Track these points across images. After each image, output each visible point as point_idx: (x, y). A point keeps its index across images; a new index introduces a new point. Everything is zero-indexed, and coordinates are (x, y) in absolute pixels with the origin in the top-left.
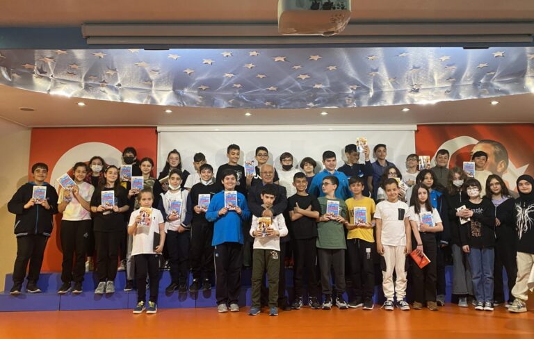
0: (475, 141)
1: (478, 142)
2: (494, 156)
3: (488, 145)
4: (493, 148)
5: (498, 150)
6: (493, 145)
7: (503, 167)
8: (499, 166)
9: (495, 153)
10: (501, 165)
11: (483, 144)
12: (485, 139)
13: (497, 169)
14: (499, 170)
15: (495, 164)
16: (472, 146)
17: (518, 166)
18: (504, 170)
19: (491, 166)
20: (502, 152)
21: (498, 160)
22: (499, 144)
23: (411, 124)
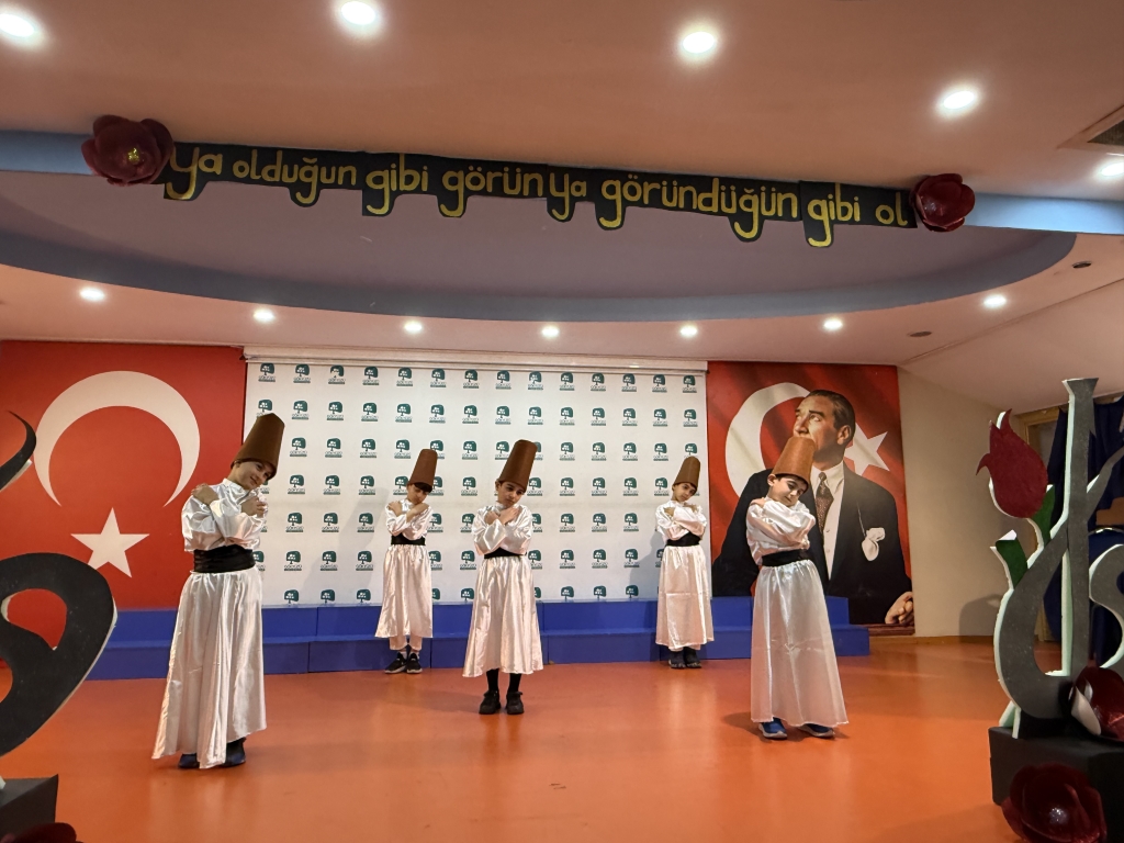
0: (803, 392)
1: (808, 393)
2: (833, 419)
3: (825, 399)
4: (832, 405)
5: (839, 407)
6: (834, 400)
7: (847, 436)
8: (840, 434)
9: (835, 413)
10: (844, 435)
11: (817, 397)
12: (820, 387)
13: (837, 439)
14: (841, 441)
15: (834, 430)
16: (799, 400)
17: (870, 434)
18: (849, 442)
19: (828, 435)
20: (847, 412)
21: (838, 425)
22: (842, 399)
23: (698, 359)
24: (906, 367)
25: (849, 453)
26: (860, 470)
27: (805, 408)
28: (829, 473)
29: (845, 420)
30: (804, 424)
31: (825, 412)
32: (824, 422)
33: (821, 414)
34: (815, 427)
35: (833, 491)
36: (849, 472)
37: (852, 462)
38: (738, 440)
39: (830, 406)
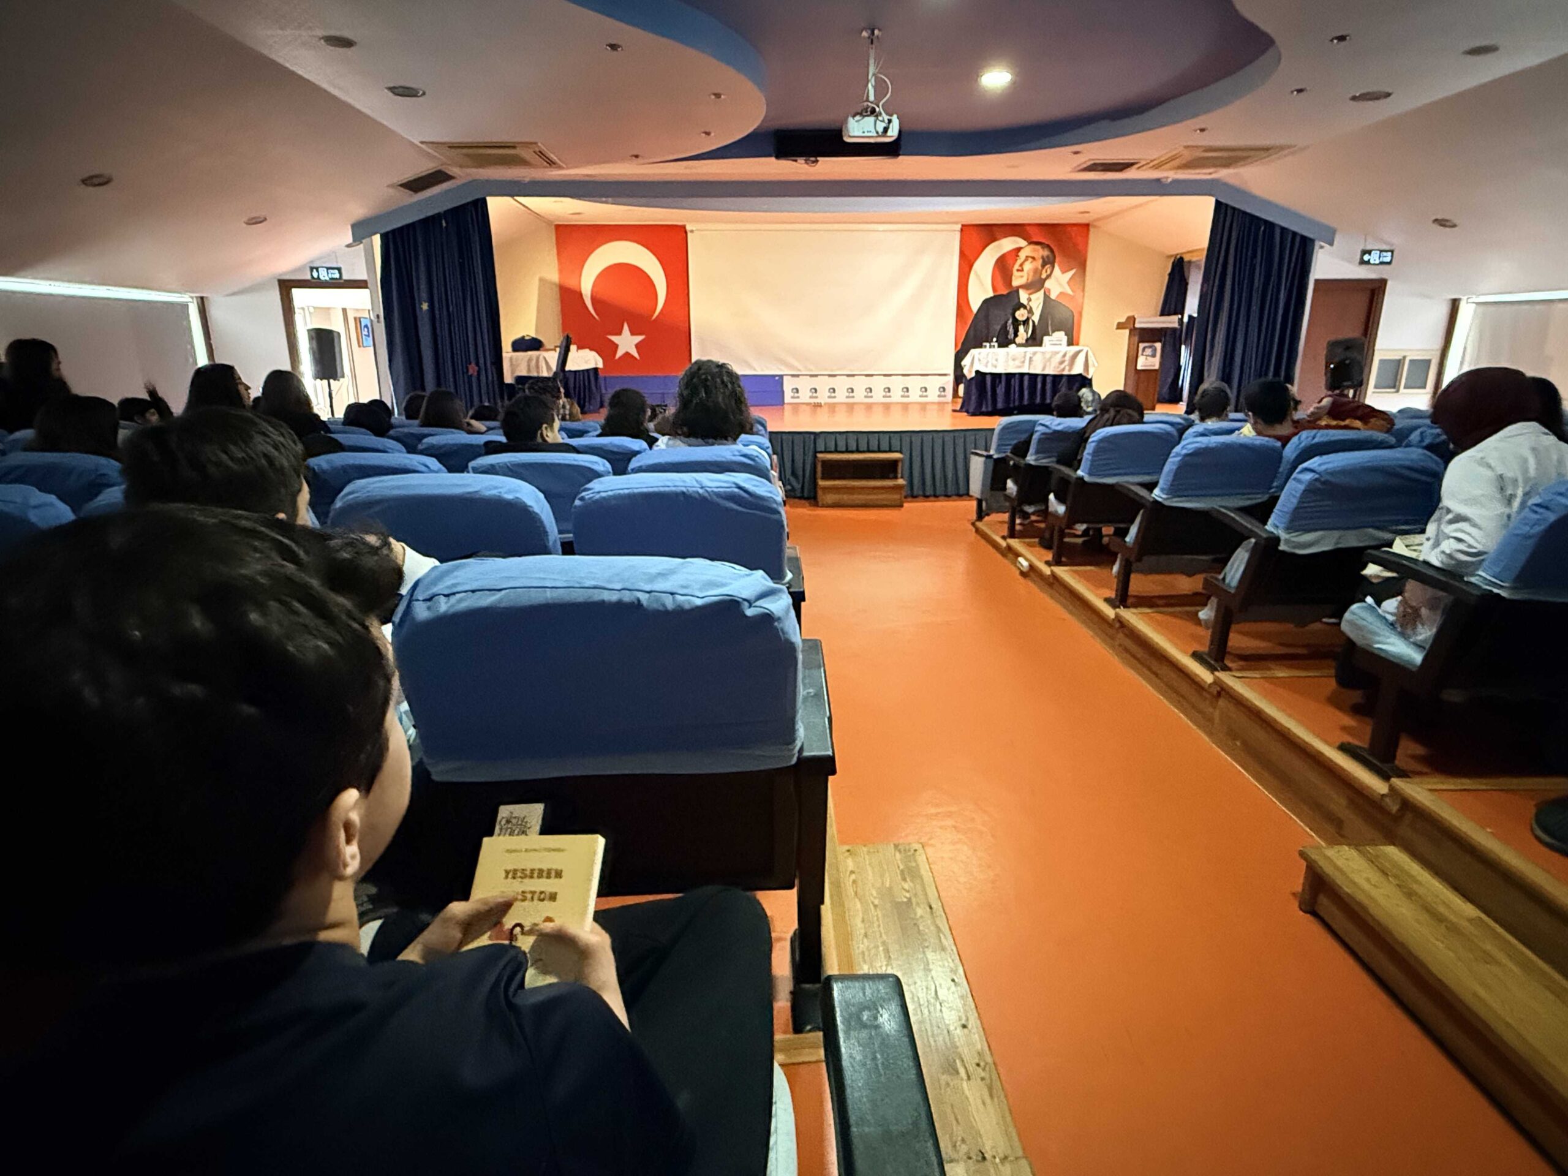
0: (1022, 243)
1: (1026, 243)
2: (1040, 261)
3: (1038, 247)
5: (1046, 253)
6: (1043, 248)
7: (1049, 272)
8: (1044, 271)
9: (1043, 258)
10: (1047, 271)
11: (1032, 247)
12: (1035, 240)
13: (1041, 274)
14: (1044, 276)
15: (1040, 268)
16: (1019, 249)
17: (1064, 272)
18: (1049, 276)
19: (1036, 271)
20: (1051, 256)
21: (1043, 266)
22: (1048, 246)
23: (956, 223)
24: (1095, 224)
25: (1047, 284)
26: (1053, 296)
27: (1023, 255)
28: (1033, 297)
29: (1049, 262)
30: (1021, 265)
31: (1036, 256)
32: (1035, 263)
33: (1033, 258)
34: (1028, 266)
35: (1034, 310)
36: (1047, 297)
37: (1049, 290)
38: (978, 276)
39: (1041, 252)
